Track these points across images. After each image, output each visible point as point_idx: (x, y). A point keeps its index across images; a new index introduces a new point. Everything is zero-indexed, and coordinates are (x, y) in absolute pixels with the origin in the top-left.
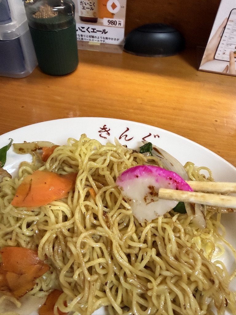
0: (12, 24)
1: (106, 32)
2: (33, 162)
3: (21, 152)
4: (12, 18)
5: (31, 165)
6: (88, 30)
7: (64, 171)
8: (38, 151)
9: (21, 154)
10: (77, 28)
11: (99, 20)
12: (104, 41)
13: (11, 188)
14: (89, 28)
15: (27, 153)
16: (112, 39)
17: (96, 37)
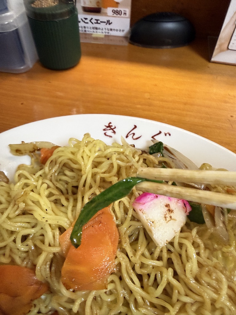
1: (110, 22)
2: (32, 164)
3: (18, 153)
4: (8, 8)
5: (29, 168)
6: (92, 21)
7: (65, 175)
8: (37, 152)
9: (19, 156)
10: (80, 20)
11: (103, 10)
12: (108, 33)
14: (92, 19)
15: (25, 155)
16: (117, 30)
17: (99, 29)
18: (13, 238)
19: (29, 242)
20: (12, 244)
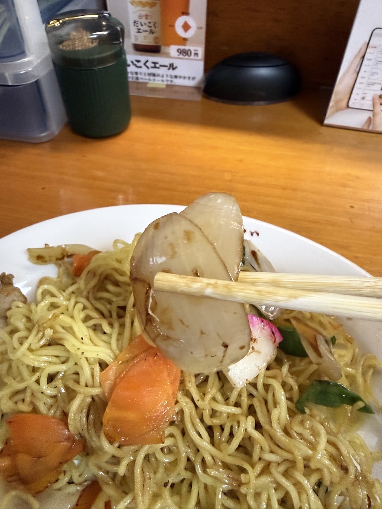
0: (26, 60)
1: (174, 66)
2: (59, 277)
3: (40, 261)
4: (27, 52)
5: (56, 282)
6: (147, 64)
7: (107, 291)
8: (66, 259)
9: (40, 264)
10: (129, 62)
11: (164, 49)
12: (171, 81)
13: (24, 320)
14: (147, 61)
15: (50, 263)
16: (184, 78)
17: (158, 75)
18: (35, 378)
19: (58, 382)
20: (35, 386)
